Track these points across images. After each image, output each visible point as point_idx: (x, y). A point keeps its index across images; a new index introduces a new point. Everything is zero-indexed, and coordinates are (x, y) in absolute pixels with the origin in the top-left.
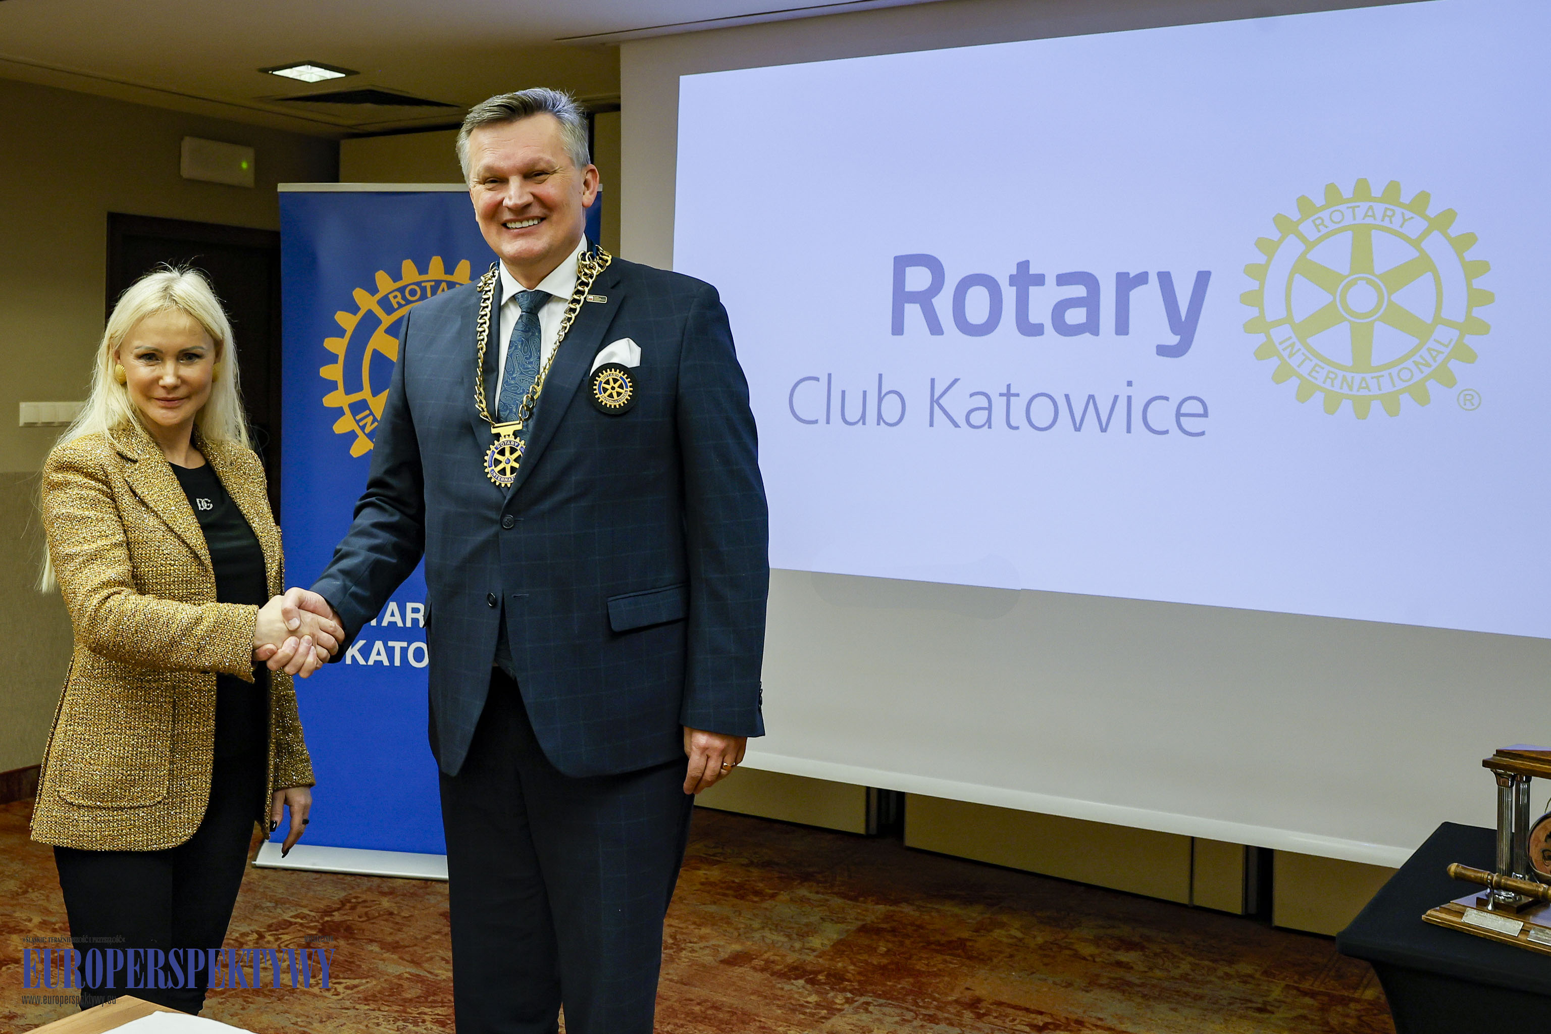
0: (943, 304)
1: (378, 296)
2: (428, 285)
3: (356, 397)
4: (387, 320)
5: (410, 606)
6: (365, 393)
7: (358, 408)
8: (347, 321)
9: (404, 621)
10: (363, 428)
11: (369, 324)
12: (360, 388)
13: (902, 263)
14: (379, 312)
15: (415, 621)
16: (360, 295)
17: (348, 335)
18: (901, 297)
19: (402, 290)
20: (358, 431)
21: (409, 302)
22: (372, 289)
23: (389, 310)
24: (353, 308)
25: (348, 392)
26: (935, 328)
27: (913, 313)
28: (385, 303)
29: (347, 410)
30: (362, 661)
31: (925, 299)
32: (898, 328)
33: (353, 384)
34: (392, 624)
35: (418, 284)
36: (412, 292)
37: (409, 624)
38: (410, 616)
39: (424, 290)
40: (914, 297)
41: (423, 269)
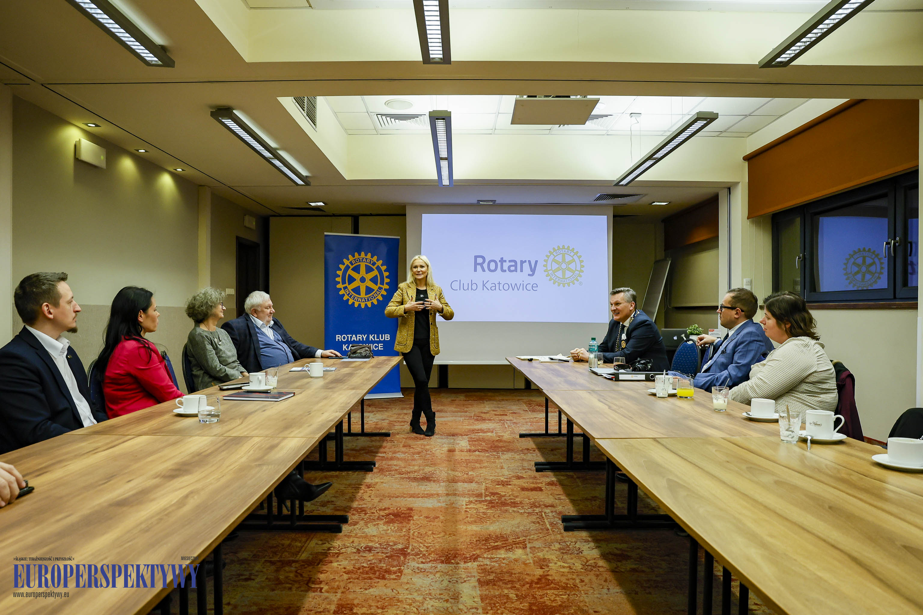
0: (485, 266)
1: (350, 261)
2: (361, 259)
3: (344, 285)
4: (352, 267)
5: (358, 335)
6: (347, 285)
7: (345, 288)
8: (342, 267)
9: (357, 339)
10: (346, 293)
11: (347, 268)
12: (346, 283)
13: (476, 257)
14: (350, 265)
15: (359, 339)
16: (345, 260)
17: (342, 270)
18: (476, 264)
19: (355, 260)
20: (345, 294)
21: (356, 263)
22: (348, 260)
23: (352, 264)
24: (344, 264)
25: (343, 284)
26: (484, 270)
27: (479, 267)
28: (351, 263)
29: (342, 289)
30: (347, 350)
31: (481, 265)
32: (475, 270)
33: (344, 282)
34: (354, 340)
35: (359, 258)
36: (357, 260)
37: (358, 340)
38: (358, 338)
39: (360, 260)
40: (479, 264)
41: (360, 255)
